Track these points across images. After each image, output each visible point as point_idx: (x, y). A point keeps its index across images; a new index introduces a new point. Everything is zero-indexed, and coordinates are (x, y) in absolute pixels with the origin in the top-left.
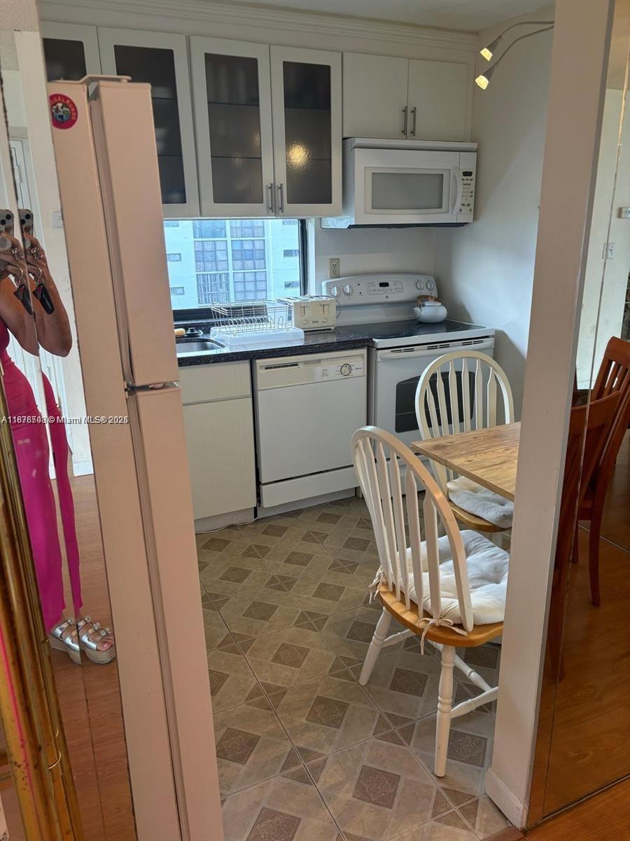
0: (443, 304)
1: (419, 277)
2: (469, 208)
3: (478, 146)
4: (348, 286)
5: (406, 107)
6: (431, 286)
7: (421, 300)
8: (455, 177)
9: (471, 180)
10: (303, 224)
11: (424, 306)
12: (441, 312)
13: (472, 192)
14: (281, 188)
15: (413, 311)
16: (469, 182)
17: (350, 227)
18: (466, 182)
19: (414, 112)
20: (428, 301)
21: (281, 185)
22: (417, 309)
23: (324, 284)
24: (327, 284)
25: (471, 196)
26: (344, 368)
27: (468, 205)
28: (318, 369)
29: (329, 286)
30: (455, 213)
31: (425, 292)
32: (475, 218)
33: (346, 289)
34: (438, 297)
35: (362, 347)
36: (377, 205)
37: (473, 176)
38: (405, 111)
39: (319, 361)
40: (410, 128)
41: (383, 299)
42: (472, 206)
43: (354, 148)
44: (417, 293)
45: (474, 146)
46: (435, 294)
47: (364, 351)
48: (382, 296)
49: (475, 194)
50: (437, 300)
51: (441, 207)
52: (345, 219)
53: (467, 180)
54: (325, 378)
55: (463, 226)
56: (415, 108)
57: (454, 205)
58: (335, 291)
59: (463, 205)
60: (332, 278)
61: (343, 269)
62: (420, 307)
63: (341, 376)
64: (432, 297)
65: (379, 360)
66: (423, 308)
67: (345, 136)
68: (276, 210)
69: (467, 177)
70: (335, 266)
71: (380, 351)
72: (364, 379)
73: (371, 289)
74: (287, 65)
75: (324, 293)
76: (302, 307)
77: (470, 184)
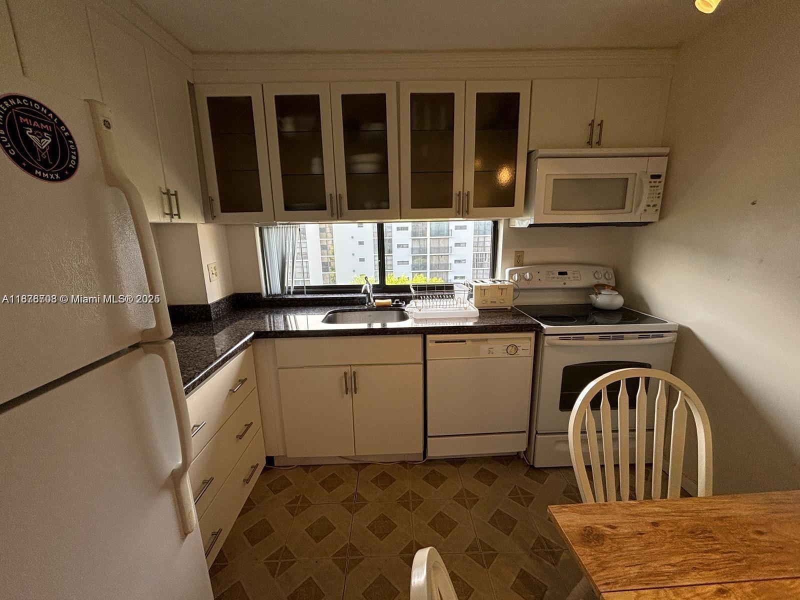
0: (620, 293)
1: (599, 269)
2: (655, 208)
3: (671, 150)
4: (528, 273)
5: (593, 121)
6: (609, 277)
7: (598, 288)
8: (641, 180)
9: (660, 182)
10: (496, 224)
11: (600, 294)
12: (618, 301)
13: (659, 194)
14: (468, 195)
15: (589, 297)
16: (657, 184)
17: (530, 226)
18: (653, 184)
19: (601, 125)
20: (604, 289)
21: (468, 192)
22: (593, 296)
23: (507, 271)
24: (510, 271)
25: (659, 197)
26: (510, 348)
27: (654, 206)
28: (484, 347)
29: (511, 274)
30: (638, 213)
31: (603, 281)
32: (661, 218)
33: (526, 276)
34: (616, 286)
35: (531, 331)
36: (556, 207)
37: (663, 179)
38: (592, 125)
39: (487, 340)
40: (595, 139)
41: (561, 285)
42: (658, 207)
43: (538, 158)
44: (595, 282)
45: (666, 150)
46: (613, 283)
47: (532, 335)
48: (559, 282)
49: (663, 196)
50: (614, 289)
51: (624, 208)
52: (526, 220)
53: (655, 182)
54: (491, 355)
55: (647, 225)
56: (602, 121)
57: (638, 205)
58: (516, 277)
59: (649, 206)
60: (515, 266)
61: (526, 259)
62: (596, 295)
63: (506, 355)
64: (609, 286)
65: (546, 344)
66: (599, 296)
67: (531, 149)
68: (464, 213)
69: (656, 180)
70: (519, 257)
71: (546, 337)
72: (531, 360)
73: (550, 277)
74: (480, 97)
75: (507, 279)
76: (483, 290)
77: (658, 186)
